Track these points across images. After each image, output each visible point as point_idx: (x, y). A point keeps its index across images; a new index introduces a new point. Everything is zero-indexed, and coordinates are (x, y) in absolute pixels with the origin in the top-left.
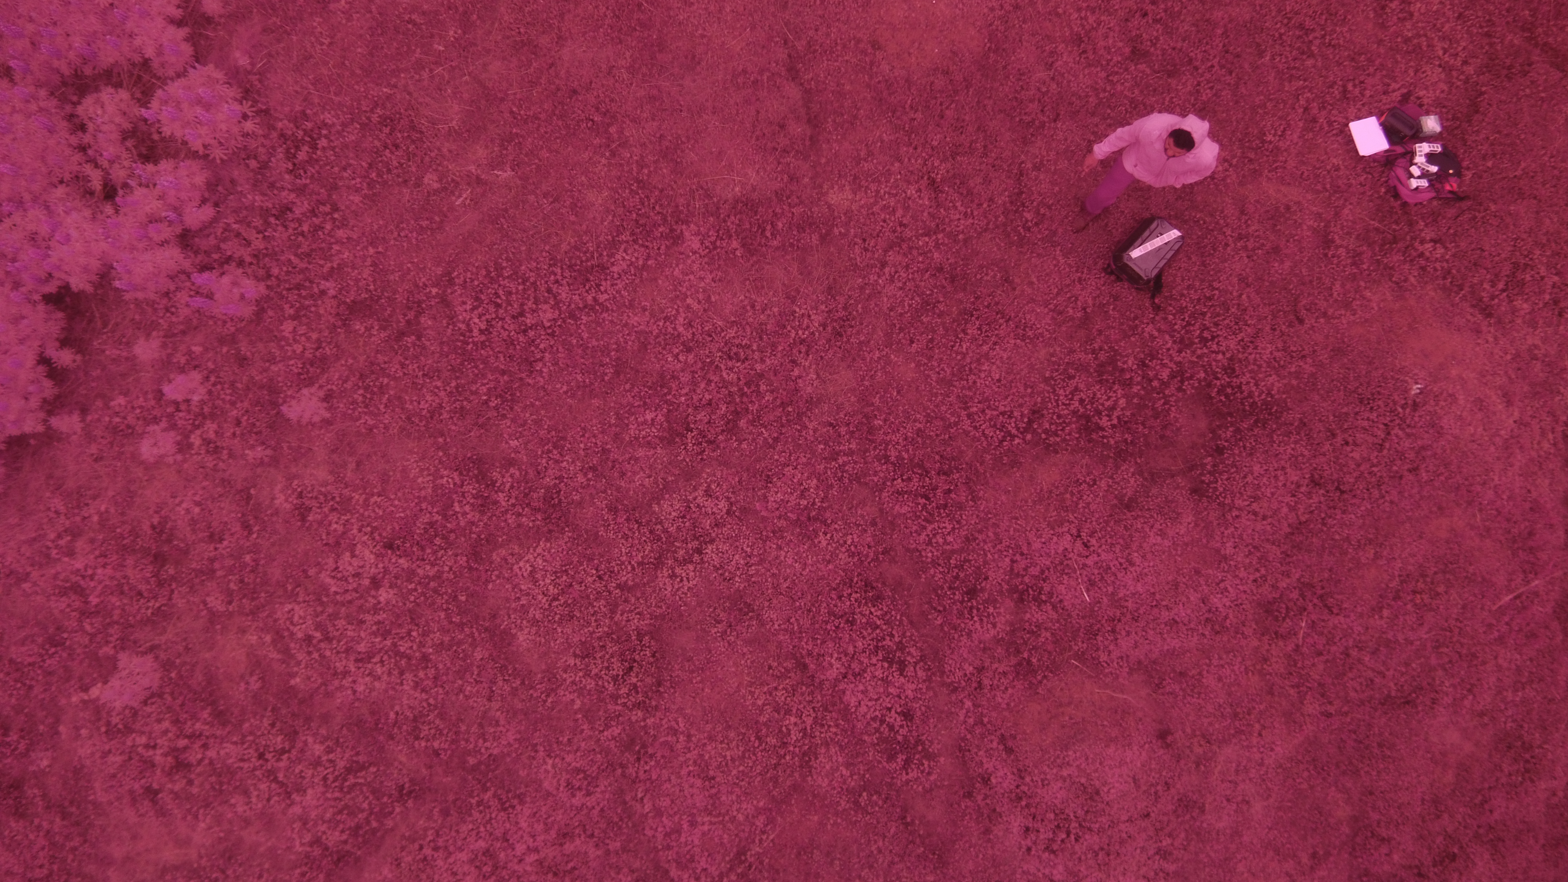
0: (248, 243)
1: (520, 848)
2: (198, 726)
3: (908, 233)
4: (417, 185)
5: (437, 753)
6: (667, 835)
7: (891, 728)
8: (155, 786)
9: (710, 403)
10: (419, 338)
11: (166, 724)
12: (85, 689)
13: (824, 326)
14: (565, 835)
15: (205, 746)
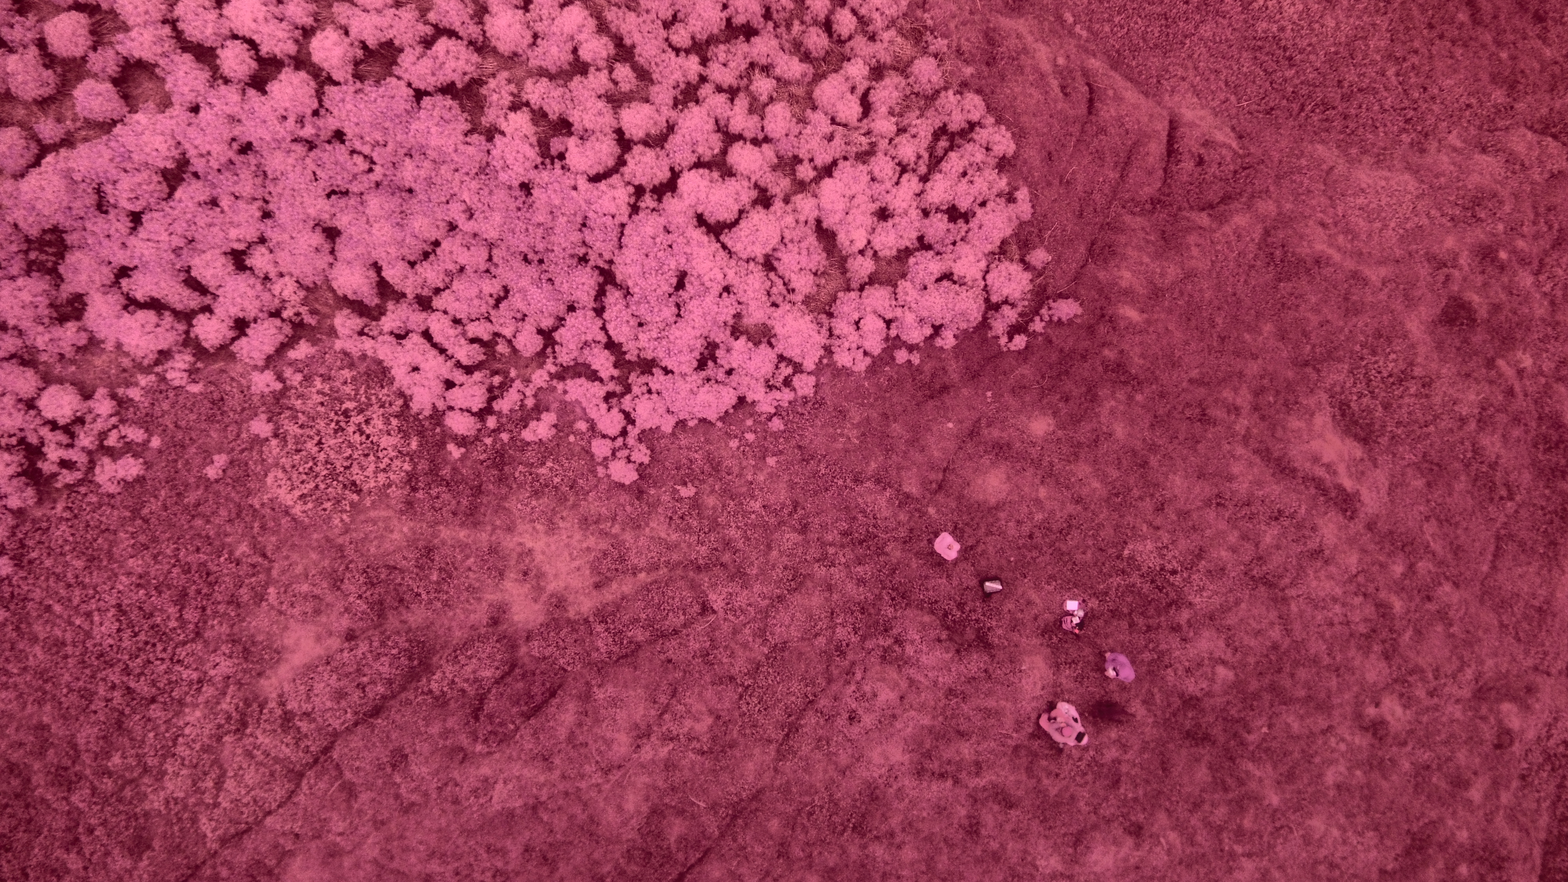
0: (790, 416)
1: (738, 599)
2: (693, 512)
4: (835, 429)
5: (735, 562)
6: (773, 624)
7: (842, 644)
8: (673, 518)
9: (861, 533)
10: (807, 464)
11: (687, 507)
12: (675, 484)
14: (749, 605)
15: (690, 518)
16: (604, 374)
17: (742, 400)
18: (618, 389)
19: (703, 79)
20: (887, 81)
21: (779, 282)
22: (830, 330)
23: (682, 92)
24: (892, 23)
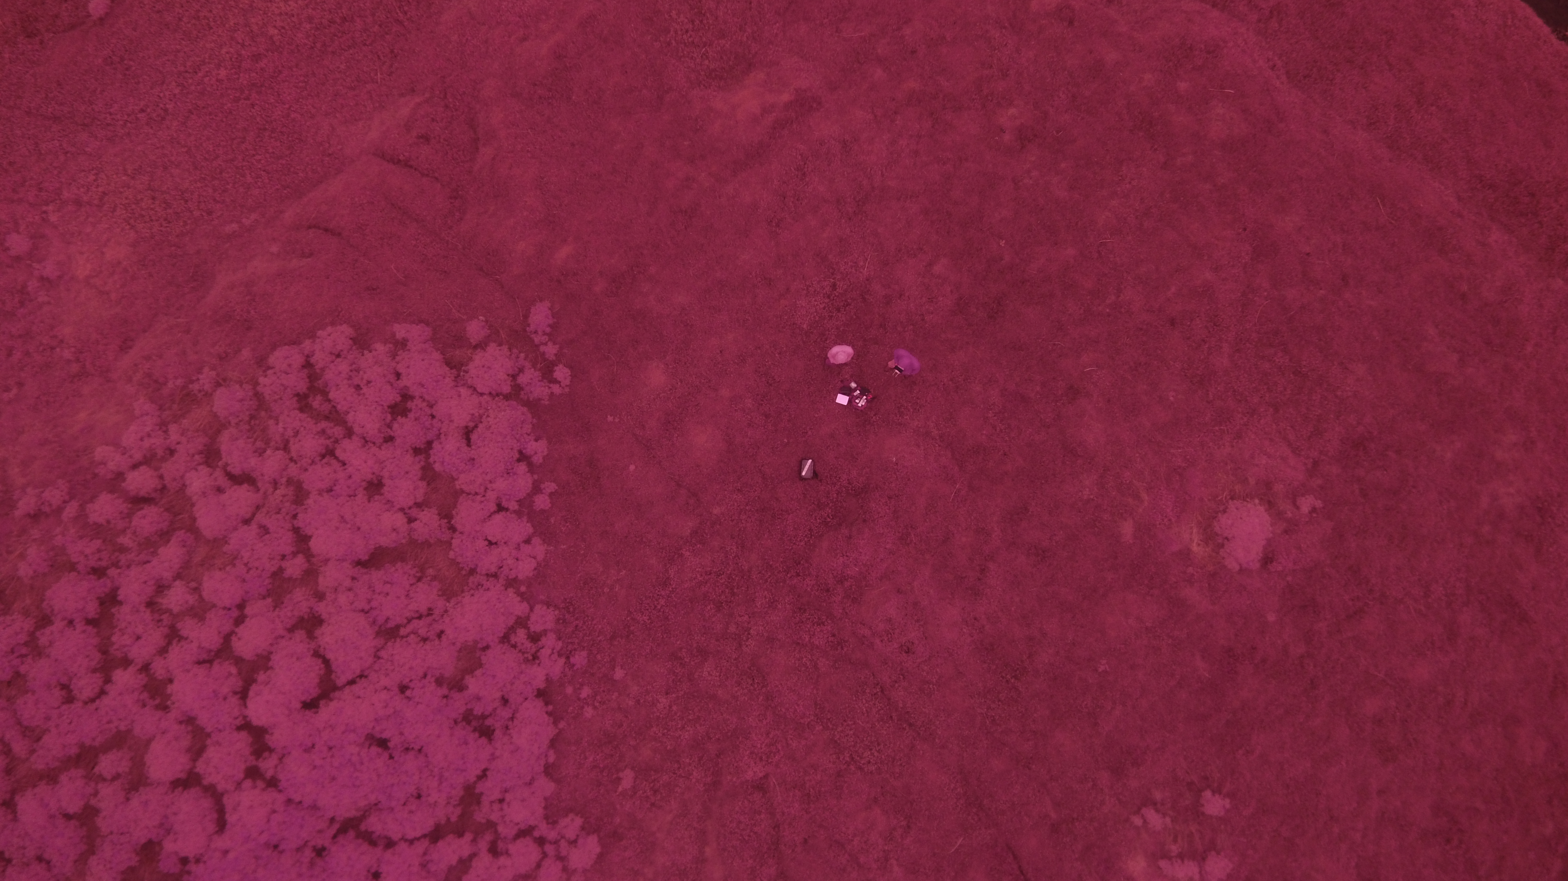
0: (574, 642)
1: (759, 746)
2: (653, 777)
3: (742, 507)
4: (604, 593)
5: (719, 739)
6: (794, 713)
7: (832, 642)
8: (653, 801)
9: (722, 592)
10: (633, 633)
11: (645, 783)
12: (616, 792)
13: (738, 548)
14: (768, 734)
15: (658, 782)
16: (466, 853)
17: (541, 694)
18: (488, 837)
19: (145, 668)
20: (223, 448)
21: (415, 623)
22: (487, 575)
23: (152, 697)
24: (163, 426)
